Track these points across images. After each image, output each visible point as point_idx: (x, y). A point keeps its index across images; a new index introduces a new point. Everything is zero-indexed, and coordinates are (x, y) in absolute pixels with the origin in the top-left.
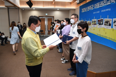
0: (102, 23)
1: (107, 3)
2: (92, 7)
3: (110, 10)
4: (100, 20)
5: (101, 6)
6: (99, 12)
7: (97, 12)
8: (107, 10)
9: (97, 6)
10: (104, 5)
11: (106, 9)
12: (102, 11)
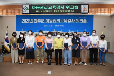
0: (56, 34)
1: (60, 21)
2: (43, 21)
3: (63, 26)
4: (54, 32)
5: (54, 22)
6: (52, 26)
7: (50, 26)
8: (61, 26)
9: (49, 21)
10: (57, 22)
11: (59, 25)
12: (55, 26)
